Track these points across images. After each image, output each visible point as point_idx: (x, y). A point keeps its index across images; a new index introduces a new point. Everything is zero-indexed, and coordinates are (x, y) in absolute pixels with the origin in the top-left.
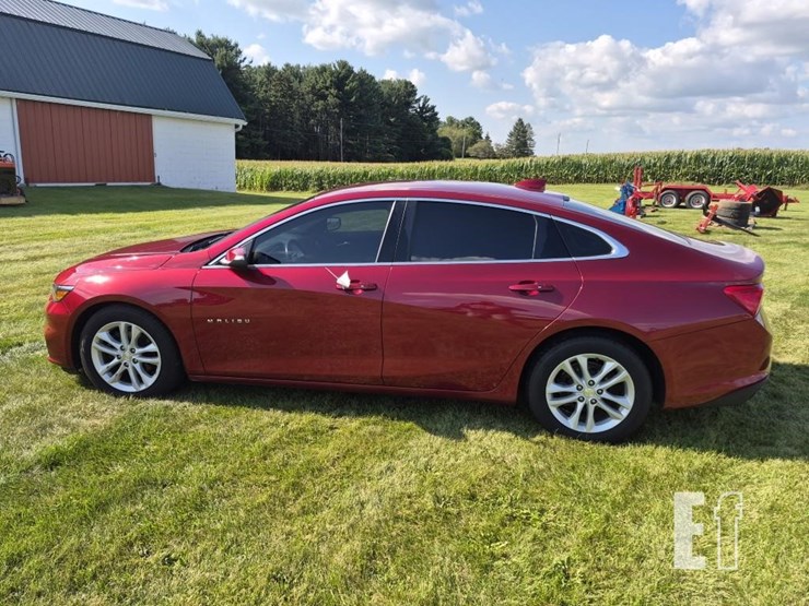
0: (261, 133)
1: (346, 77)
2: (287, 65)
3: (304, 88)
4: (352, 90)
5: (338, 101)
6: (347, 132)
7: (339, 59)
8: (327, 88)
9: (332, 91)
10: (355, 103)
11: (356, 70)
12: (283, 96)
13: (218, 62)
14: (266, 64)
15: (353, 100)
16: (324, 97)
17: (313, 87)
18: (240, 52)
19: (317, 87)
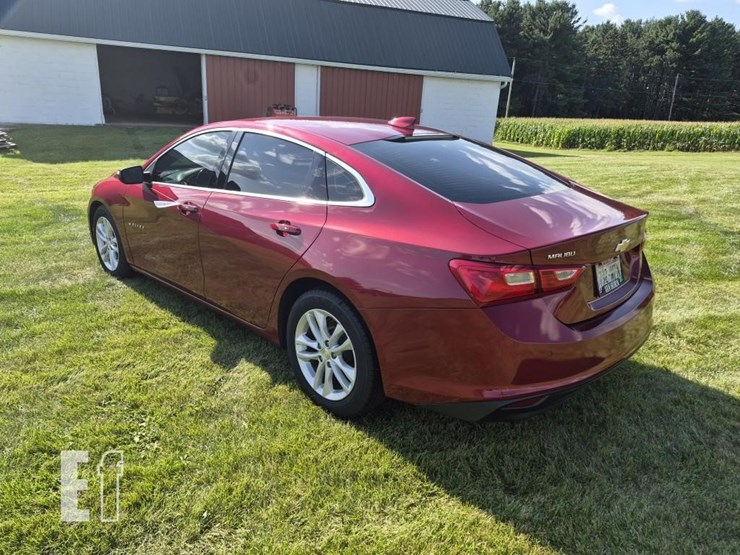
0: (582, 91)
1: (694, 29)
2: (628, 22)
3: (642, 43)
4: (699, 43)
5: (678, 55)
6: (683, 89)
7: (689, 10)
8: (668, 42)
9: (673, 45)
10: (699, 56)
11: (709, 20)
12: (614, 54)
13: (551, 25)
14: (605, 22)
15: (697, 53)
16: (662, 52)
17: (652, 42)
18: (576, 13)
19: (657, 42)
